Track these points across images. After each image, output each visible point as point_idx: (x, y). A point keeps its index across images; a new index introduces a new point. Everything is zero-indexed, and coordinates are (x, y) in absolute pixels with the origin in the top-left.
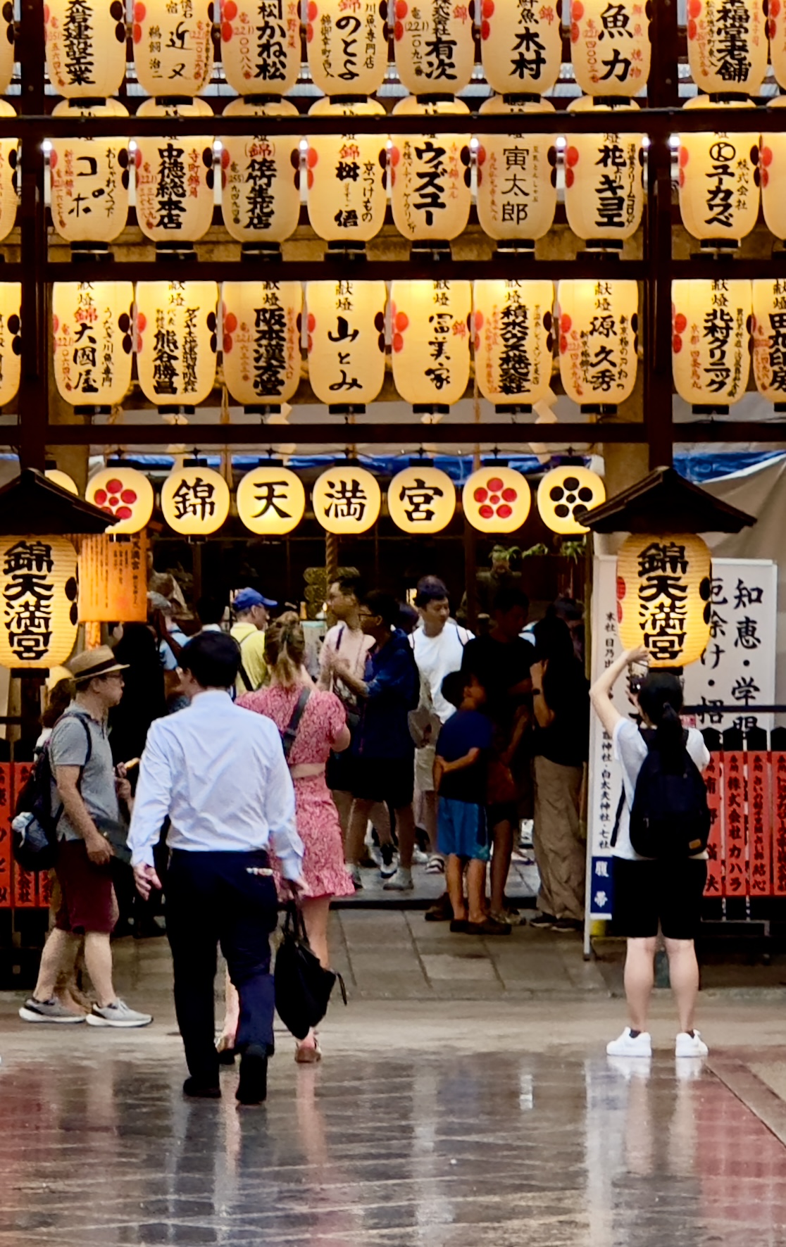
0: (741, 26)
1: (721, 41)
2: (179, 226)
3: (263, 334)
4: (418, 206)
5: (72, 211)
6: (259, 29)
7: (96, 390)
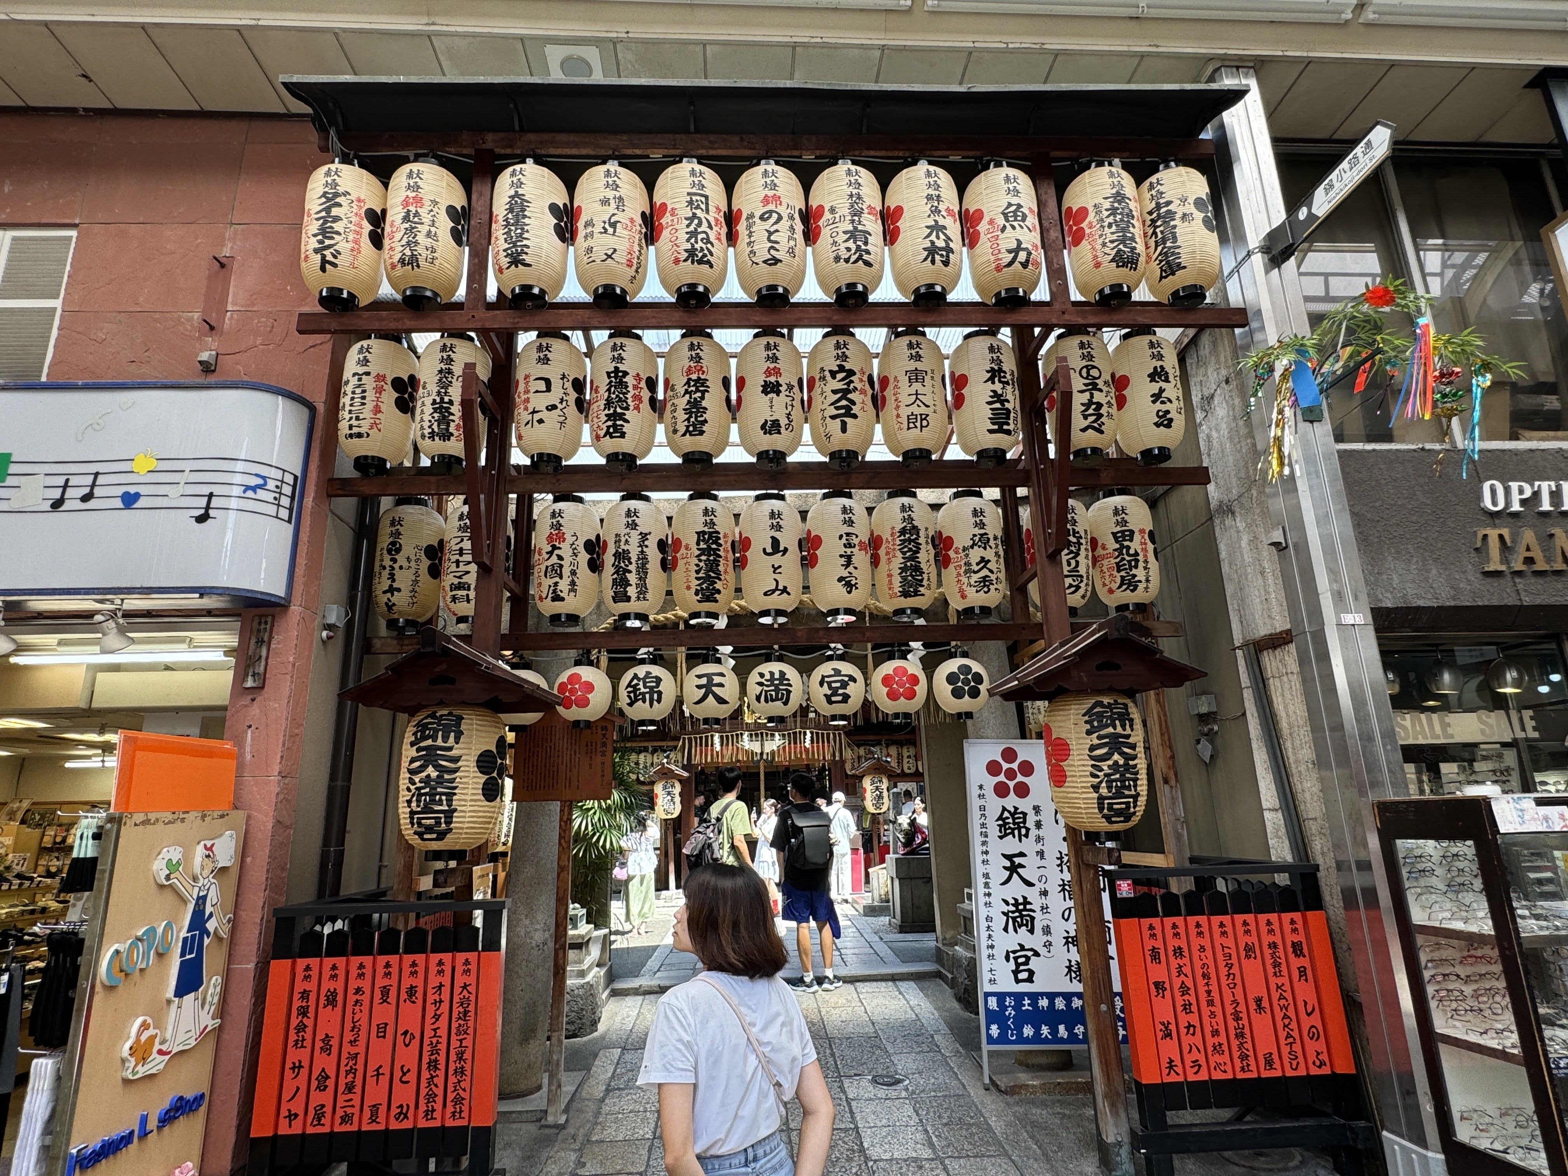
0: (1129, 222)
1: (1112, 233)
2: (623, 435)
3: (703, 552)
4: (833, 417)
5: (528, 423)
6: (686, 219)
7: (563, 599)
